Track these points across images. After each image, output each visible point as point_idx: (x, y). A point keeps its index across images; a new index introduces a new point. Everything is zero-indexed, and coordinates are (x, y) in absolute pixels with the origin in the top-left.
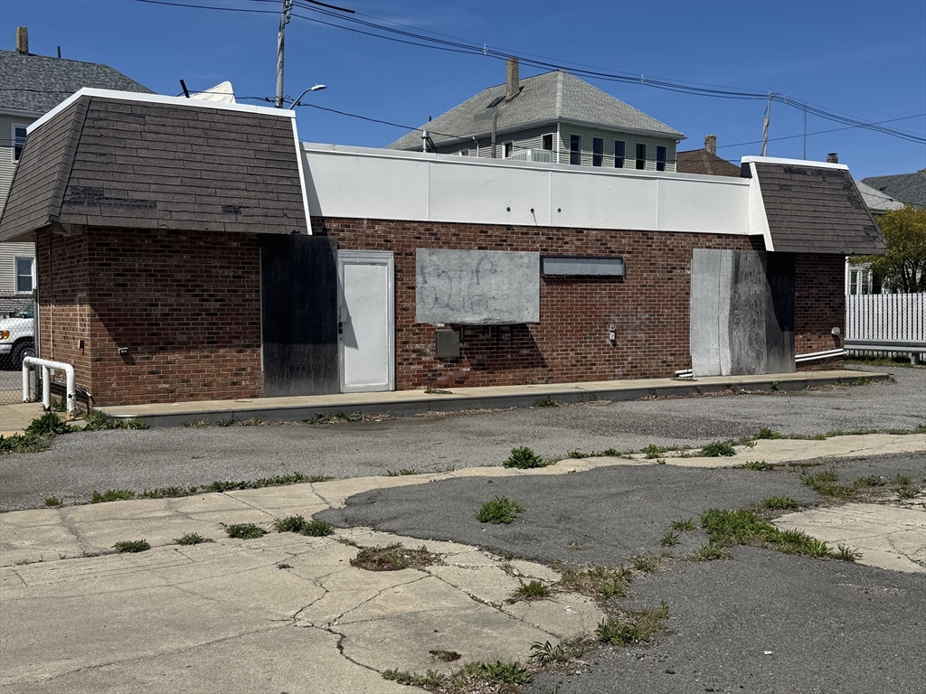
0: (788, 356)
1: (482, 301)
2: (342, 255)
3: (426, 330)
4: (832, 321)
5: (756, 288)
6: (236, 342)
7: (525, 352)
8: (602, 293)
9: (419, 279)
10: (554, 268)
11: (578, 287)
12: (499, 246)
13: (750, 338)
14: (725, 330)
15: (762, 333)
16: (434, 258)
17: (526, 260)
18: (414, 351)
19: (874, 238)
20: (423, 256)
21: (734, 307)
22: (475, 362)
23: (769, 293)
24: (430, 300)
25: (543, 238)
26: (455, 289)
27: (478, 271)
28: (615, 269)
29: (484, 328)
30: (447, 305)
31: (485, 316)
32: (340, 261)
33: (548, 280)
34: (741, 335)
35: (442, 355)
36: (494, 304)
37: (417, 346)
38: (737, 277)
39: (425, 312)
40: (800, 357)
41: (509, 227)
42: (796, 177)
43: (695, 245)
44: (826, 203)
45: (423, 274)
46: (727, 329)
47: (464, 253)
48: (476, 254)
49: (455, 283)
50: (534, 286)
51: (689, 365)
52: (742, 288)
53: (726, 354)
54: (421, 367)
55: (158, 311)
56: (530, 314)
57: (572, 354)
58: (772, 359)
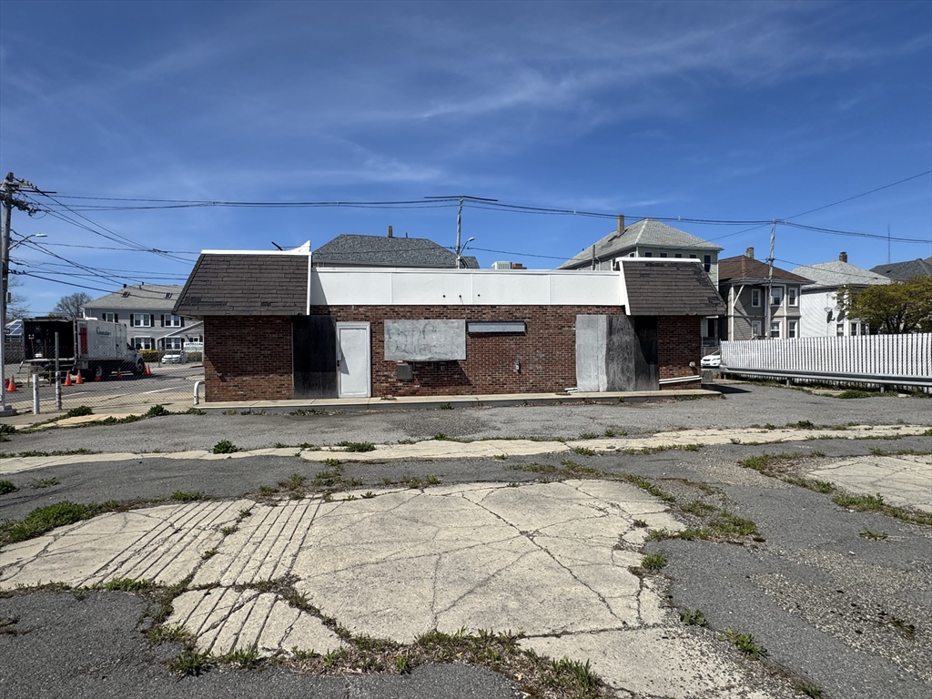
0: (654, 380)
1: (427, 348)
2: (339, 325)
3: (392, 364)
4: (690, 358)
5: (628, 337)
6: (279, 371)
7: (456, 376)
8: (510, 343)
9: (386, 336)
10: (474, 328)
11: (494, 339)
12: (438, 317)
13: (622, 369)
14: (603, 364)
15: (632, 365)
16: (396, 325)
17: (456, 324)
18: (383, 376)
19: (716, 304)
20: (388, 323)
21: (609, 350)
22: (423, 382)
23: (637, 341)
24: (393, 348)
25: (468, 311)
26: (409, 341)
27: (424, 331)
28: (521, 328)
29: (429, 363)
30: (404, 351)
31: (429, 356)
32: (338, 328)
33: (471, 335)
34: (615, 367)
35: (401, 378)
36: (434, 350)
37: (385, 373)
38: (611, 331)
39: (389, 355)
40: (662, 381)
41: (444, 306)
42: (655, 268)
43: (579, 313)
44: (678, 284)
45: (389, 334)
46: (604, 363)
47: (415, 321)
48: (423, 322)
49: (409, 338)
50: (462, 339)
51: (575, 385)
52: (615, 338)
53: (604, 378)
54: (388, 385)
55: (238, 355)
56: (460, 355)
57: (489, 378)
58: (639, 381)
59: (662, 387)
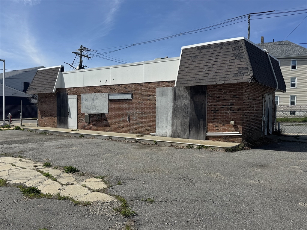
0: (202, 132)
1: (95, 107)
2: (69, 96)
3: (83, 114)
5: (186, 101)
6: (54, 116)
7: (105, 122)
8: (125, 105)
9: (82, 101)
10: (112, 97)
11: (119, 103)
12: (98, 92)
13: (181, 123)
15: (188, 121)
16: (85, 96)
17: (104, 95)
18: (81, 120)
20: (83, 96)
21: (174, 110)
22: (93, 124)
23: (192, 104)
24: (84, 107)
25: (109, 88)
26: (89, 104)
27: (94, 99)
28: (129, 97)
29: (95, 115)
30: (87, 108)
31: (95, 111)
32: (68, 98)
33: (111, 101)
34: (178, 122)
35: (86, 121)
36: (97, 108)
37: (82, 119)
38: (176, 97)
39: (83, 110)
40: (209, 134)
41: (101, 86)
42: (203, 51)
43: (158, 86)
45: (83, 100)
46: (171, 119)
47: (91, 94)
48: (93, 94)
49: (89, 103)
50: (106, 103)
51: (155, 131)
52: (178, 103)
53: (170, 128)
54: (82, 124)
55: (45, 109)
56: (106, 112)
57: (117, 123)
58: (192, 133)
59: (207, 138)
